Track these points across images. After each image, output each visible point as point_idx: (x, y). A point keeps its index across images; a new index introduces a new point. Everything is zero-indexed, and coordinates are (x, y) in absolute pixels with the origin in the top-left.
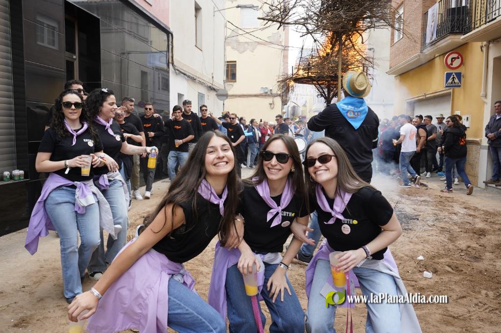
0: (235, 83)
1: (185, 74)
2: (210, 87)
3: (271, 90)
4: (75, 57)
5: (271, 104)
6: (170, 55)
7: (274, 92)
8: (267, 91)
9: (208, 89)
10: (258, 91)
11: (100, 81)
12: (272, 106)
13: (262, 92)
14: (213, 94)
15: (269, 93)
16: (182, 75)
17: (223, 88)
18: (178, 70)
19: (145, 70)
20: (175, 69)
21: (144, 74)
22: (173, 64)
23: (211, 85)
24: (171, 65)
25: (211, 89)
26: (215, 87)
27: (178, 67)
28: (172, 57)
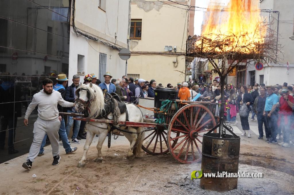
0: (140, 41)
1: (86, 36)
2: (112, 47)
3: (175, 49)
5: (174, 63)
6: (72, 17)
7: (178, 51)
8: (171, 49)
9: (111, 49)
10: (162, 50)
12: (176, 65)
13: (166, 50)
14: (116, 53)
15: (173, 51)
16: (83, 36)
17: (126, 47)
18: (79, 32)
19: (50, 26)
20: (75, 32)
21: (50, 29)
22: (73, 26)
23: (113, 45)
24: (71, 28)
25: (114, 48)
26: (118, 47)
27: (79, 29)
28: (73, 20)
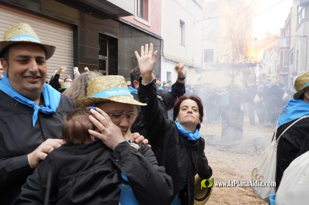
1: (172, 61)
2: (190, 66)
4: (106, 58)
6: (162, 51)
11: (118, 69)
14: (192, 71)
16: (169, 61)
17: (201, 66)
18: (167, 59)
20: (164, 58)
22: (163, 55)
23: (191, 65)
24: (162, 57)
26: (194, 66)
27: (167, 57)
28: (163, 52)
